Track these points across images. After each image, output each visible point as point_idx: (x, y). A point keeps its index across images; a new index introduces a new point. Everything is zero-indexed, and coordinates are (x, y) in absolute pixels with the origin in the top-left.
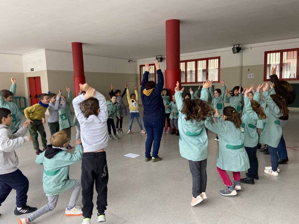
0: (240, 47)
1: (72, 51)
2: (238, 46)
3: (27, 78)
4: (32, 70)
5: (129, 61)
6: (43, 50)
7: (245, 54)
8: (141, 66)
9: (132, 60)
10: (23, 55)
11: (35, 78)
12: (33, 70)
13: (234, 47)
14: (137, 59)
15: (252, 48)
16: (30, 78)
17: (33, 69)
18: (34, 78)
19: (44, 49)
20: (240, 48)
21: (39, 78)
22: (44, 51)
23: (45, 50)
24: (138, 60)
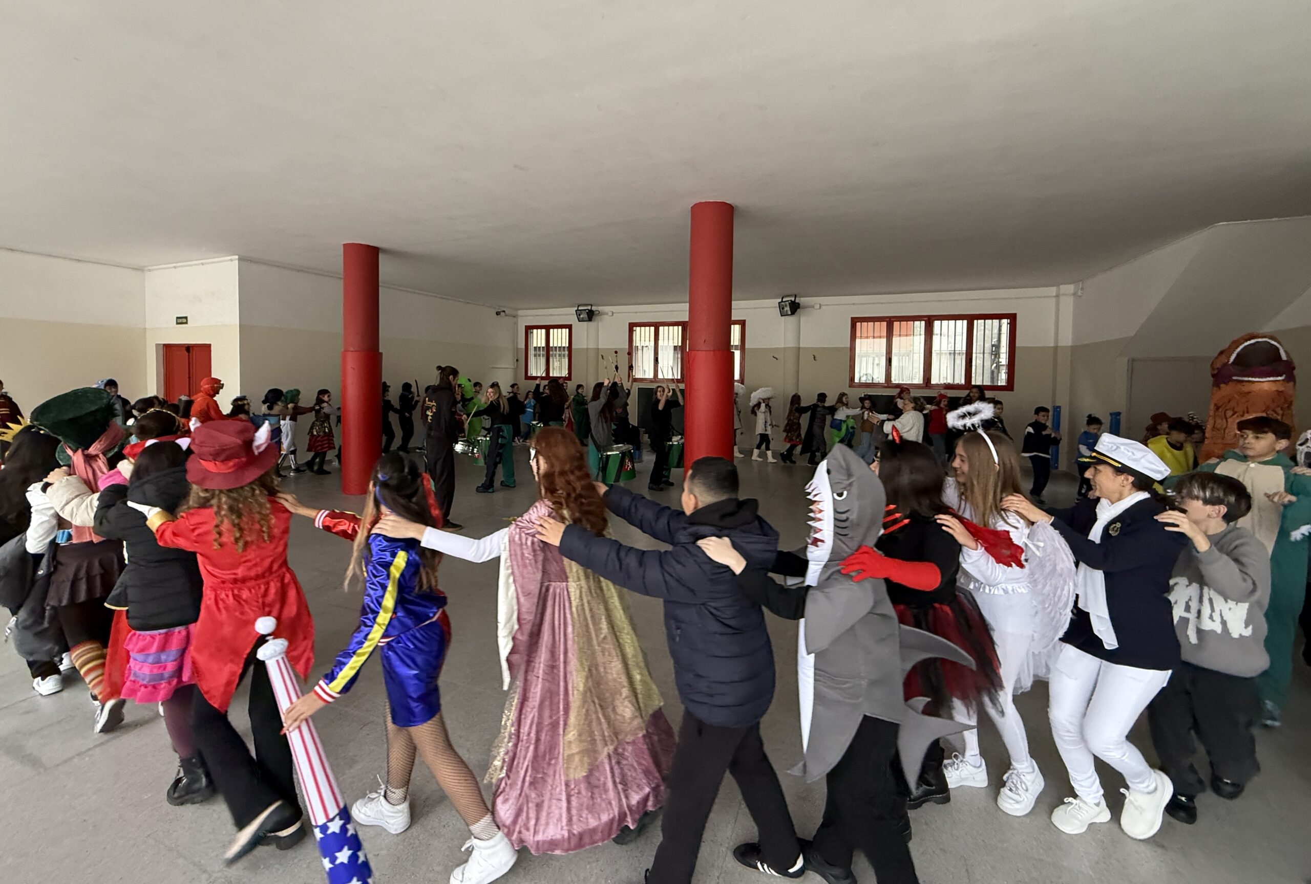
0: (797, 301)
1: (342, 270)
2: (793, 299)
3: (157, 345)
4: (182, 321)
5: (498, 313)
6: (231, 260)
7: (805, 319)
8: (529, 329)
9: (504, 311)
10: (149, 270)
11: (189, 348)
12: (186, 323)
13: (782, 301)
14: (517, 309)
15: (823, 307)
16: (169, 351)
17: (186, 318)
18: (184, 349)
19: (237, 257)
20: (799, 304)
21: (208, 347)
22: (237, 262)
23: (240, 260)
24: (520, 312)
